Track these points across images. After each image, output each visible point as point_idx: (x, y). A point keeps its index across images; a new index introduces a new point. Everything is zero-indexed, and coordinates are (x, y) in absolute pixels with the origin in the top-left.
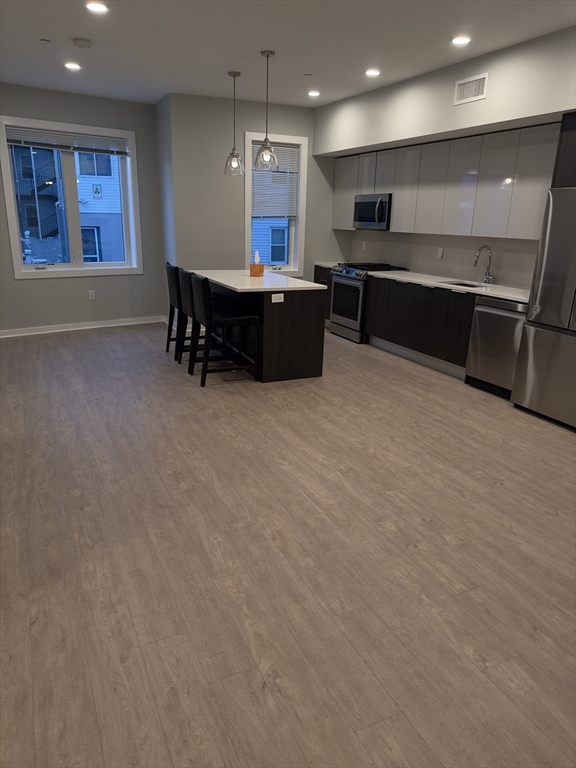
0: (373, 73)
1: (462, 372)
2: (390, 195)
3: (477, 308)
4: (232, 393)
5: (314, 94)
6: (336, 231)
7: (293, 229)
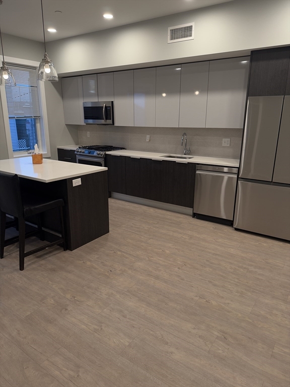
0: (108, 16)
1: (189, 210)
2: (112, 102)
3: (197, 172)
4: (53, 270)
5: (52, 30)
6: (69, 126)
7: (38, 125)
